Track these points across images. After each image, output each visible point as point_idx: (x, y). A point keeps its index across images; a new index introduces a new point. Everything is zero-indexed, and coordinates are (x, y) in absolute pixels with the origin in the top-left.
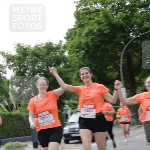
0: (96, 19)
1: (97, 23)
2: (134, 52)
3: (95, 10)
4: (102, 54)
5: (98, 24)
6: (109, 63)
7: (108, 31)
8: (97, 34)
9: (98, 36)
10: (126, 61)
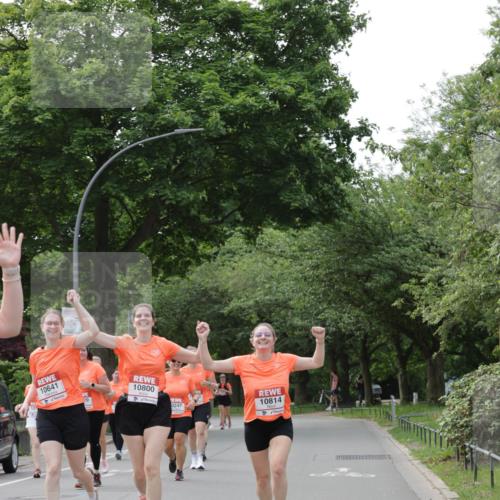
0: (14, 72)
1: (13, 87)
2: (122, 195)
3: (13, 43)
4: (19, 189)
5: (18, 89)
6: (39, 222)
7: (48, 116)
8: (12, 122)
9: (12, 129)
10: (93, 220)
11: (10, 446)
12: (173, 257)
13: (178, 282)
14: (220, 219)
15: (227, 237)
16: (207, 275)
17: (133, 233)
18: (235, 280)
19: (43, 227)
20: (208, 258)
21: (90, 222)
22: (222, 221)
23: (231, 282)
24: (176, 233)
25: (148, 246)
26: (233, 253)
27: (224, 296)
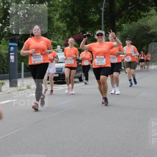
6: (91, 5)
10: (108, 5)
11: (81, 73)
12: (133, 16)
13: (135, 24)
14: (148, 4)
15: (150, 10)
16: (143, 22)
17: (121, 9)
18: (152, 24)
19: (92, 7)
20: (144, 16)
21: (107, 5)
22: (148, 5)
23: (151, 24)
24: (134, 9)
25: (125, 12)
26: (152, 15)
27: (149, 28)
